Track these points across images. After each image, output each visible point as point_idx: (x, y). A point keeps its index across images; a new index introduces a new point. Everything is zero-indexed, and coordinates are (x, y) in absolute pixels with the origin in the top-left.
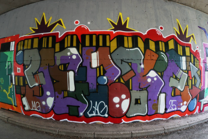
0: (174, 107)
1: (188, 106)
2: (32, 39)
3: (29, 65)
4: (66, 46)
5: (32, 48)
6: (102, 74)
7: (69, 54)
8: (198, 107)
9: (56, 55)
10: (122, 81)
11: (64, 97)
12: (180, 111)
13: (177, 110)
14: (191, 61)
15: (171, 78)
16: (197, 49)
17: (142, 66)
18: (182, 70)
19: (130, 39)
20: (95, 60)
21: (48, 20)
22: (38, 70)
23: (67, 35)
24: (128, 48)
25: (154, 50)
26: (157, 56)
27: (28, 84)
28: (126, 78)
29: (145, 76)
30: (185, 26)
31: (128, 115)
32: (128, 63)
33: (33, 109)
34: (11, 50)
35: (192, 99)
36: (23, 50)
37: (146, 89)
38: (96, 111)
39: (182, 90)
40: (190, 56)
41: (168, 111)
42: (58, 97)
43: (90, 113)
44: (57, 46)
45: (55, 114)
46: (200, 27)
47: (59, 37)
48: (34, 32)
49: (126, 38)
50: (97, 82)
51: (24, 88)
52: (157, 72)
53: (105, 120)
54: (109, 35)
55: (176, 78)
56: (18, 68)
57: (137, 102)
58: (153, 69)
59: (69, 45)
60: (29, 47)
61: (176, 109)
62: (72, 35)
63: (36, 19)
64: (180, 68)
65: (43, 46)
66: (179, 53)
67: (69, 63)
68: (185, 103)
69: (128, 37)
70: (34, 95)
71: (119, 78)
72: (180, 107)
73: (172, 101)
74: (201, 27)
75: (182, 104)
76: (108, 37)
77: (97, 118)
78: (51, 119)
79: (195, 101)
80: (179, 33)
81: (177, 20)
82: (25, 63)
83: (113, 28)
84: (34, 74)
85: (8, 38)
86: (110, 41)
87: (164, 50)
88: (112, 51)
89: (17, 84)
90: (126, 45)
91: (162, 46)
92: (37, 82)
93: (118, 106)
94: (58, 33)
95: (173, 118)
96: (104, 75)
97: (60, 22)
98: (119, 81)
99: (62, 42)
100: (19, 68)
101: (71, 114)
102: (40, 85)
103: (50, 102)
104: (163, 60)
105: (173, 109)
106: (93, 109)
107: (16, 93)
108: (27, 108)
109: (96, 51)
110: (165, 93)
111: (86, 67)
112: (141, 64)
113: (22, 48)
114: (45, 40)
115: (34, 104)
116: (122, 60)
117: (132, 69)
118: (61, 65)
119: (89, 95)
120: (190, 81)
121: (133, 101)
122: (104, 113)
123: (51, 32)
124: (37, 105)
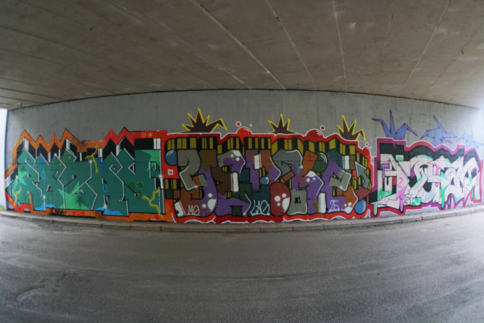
0: (336, 208)
1: (354, 208)
2: (188, 138)
3: (186, 167)
4: (229, 148)
5: (188, 148)
6: (264, 175)
7: (232, 156)
8: (369, 211)
9: (219, 156)
10: (282, 181)
11: (227, 198)
12: (345, 212)
13: (340, 211)
14: (356, 160)
15: (332, 178)
16: (367, 146)
17: (301, 167)
18: (345, 170)
19: (290, 141)
20: (257, 162)
21: (205, 118)
22: (198, 172)
23: (229, 137)
24: (288, 150)
25: (313, 151)
26: (316, 157)
27: (184, 187)
28: (286, 178)
29: (304, 176)
30: (353, 121)
31: (288, 213)
32: (288, 164)
33: (189, 214)
34: (155, 148)
35: (359, 201)
36: (176, 150)
37: (305, 188)
38: (259, 210)
39: (345, 190)
40: (356, 155)
41: (330, 211)
42: (221, 198)
43: (253, 212)
44: (220, 148)
45: (217, 216)
46: (375, 120)
47: (221, 138)
48: (189, 130)
49: (286, 141)
50: (260, 183)
51: (179, 191)
52: (316, 172)
53: (267, 219)
54: (270, 138)
55: (337, 178)
56: (169, 170)
57: (297, 200)
58: (312, 170)
59: (232, 147)
60: (185, 147)
61: (338, 210)
62: (235, 137)
63: (189, 115)
64: (342, 167)
65: (203, 147)
66: (341, 152)
67: (232, 165)
68: (350, 204)
69: (288, 139)
70: (192, 199)
71: (279, 179)
72: (344, 208)
73: (334, 201)
74: (376, 118)
75: (345, 205)
76: (269, 140)
77: (260, 217)
78: (212, 223)
79: (364, 204)
80: (343, 131)
81: (343, 116)
82: (180, 164)
83: (274, 131)
84: (193, 177)
85: (147, 132)
86: (272, 144)
87: (324, 151)
88: (273, 153)
89: (167, 187)
90: (286, 148)
91: (322, 147)
92: (196, 184)
93: (279, 204)
94: (219, 135)
95: (336, 219)
96: (266, 176)
97: (220, 122)
98: (280, 181)
99: (224, 143)
100: (171, 169)
101: (234, 214)
102: (201, 188)
103: (212, 204)
104: (323, 160)
105: (335, 210)
106: (256, 208)
107: (166, 198)
108: (181, 214)
109: (258, 154)
110: (325, 193)
111: (249, 169)
112: (300, 165)
113: (173, 147)
114: (204, 141)
115: (191, 209)
116: (282, 162)
117: (291, 170)
118: (224, 166)
119: (252, 195)
120: (355, 181)
121: (293, 200)
122: (266, 212)
123: (211, 133)
124: (196, 209)
